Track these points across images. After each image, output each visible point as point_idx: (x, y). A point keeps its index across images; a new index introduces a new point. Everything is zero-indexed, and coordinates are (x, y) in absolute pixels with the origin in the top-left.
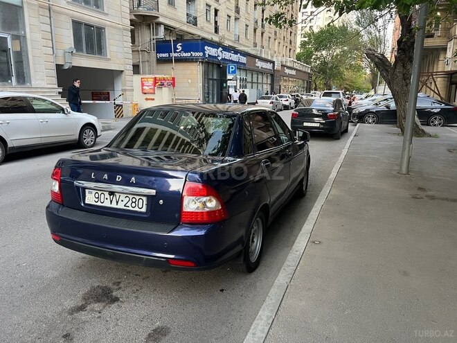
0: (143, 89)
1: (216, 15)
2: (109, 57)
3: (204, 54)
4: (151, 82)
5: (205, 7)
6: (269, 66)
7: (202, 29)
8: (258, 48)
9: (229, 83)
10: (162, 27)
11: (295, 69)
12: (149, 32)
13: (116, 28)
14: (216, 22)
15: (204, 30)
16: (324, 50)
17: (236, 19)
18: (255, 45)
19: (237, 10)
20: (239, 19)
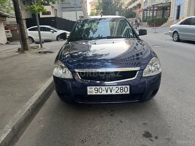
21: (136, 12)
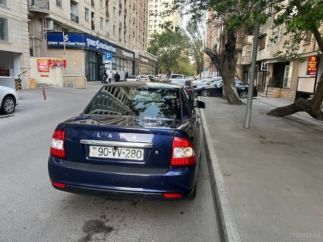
0: (39, 68)
1: (92, 17)
2: (10, 42)
3: (86, 44)
4: (46, 63)
5: (85, 10)
6: (131, 55)
7: (82, 26)
8: (123, 42)
9: (106, 66)
10: (52, 22)
11: (148, 59)
12: (41, 25)
13: (17, 20)
14: (92, 22)
15: (83, 27)
16: (165, 46)
17: (107, 21)
18: (120, 40)
19: (107, 15)
20: (108, 21)
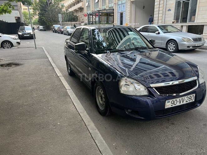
21: (77, 15)
